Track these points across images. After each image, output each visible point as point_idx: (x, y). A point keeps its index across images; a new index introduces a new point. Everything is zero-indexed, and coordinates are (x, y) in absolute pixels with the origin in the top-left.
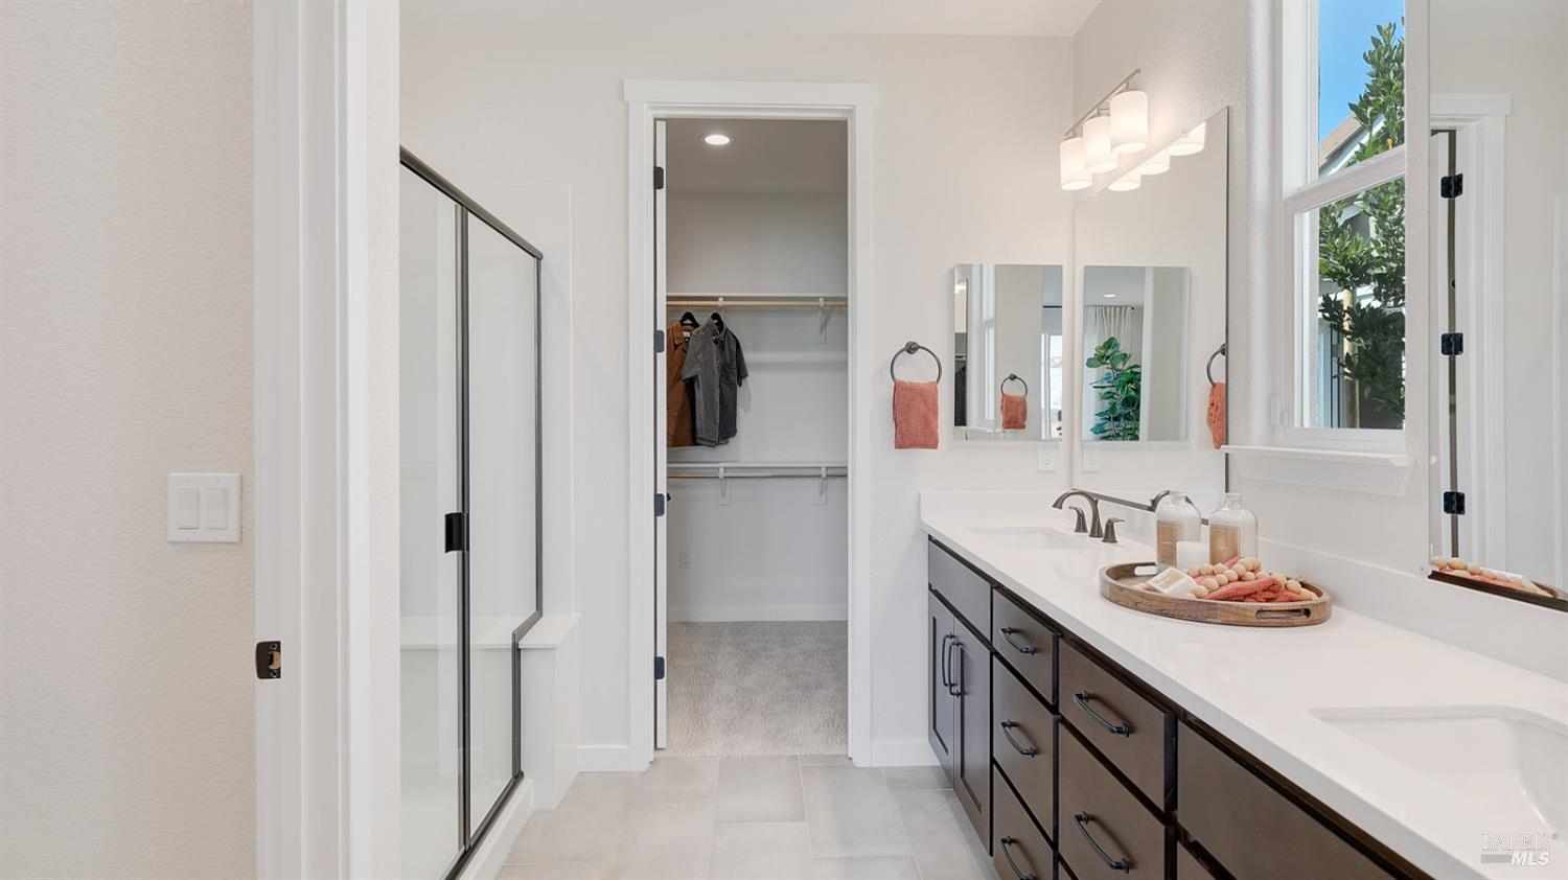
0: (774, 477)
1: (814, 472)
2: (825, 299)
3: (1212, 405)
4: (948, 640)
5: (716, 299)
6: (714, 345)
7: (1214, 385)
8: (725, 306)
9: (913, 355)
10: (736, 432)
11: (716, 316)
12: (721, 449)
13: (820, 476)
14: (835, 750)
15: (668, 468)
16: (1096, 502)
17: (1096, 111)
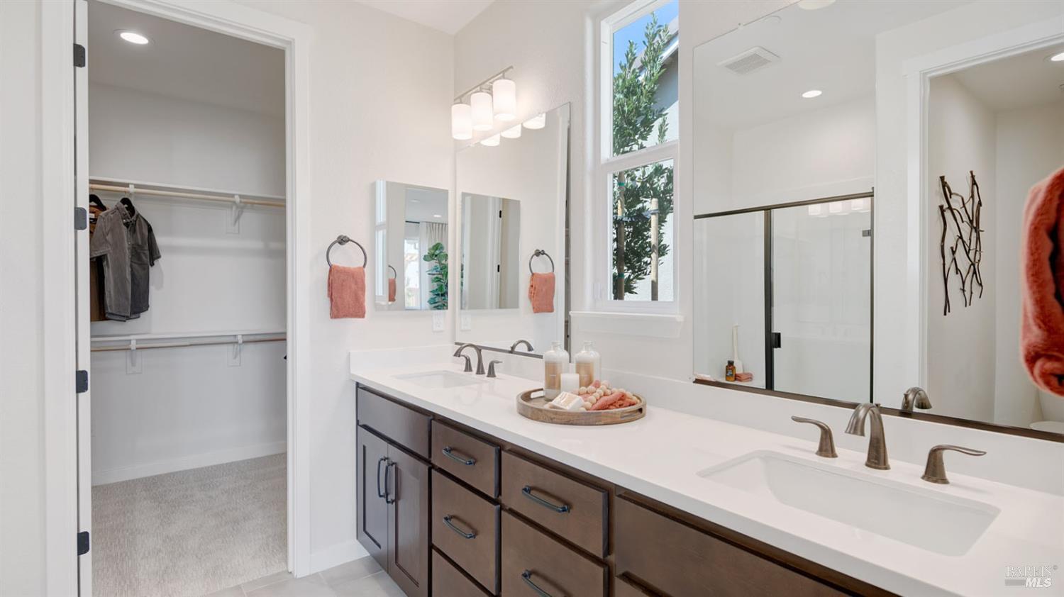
0: (191, 345)
1: (232, 339)
2: (241, 196)
3: (532, 286)
4: (382, 462)
5: (127, 185)
6: (125, 227)
7: (533, 274)
8: (135, 193)
9: (344, 246)
10: (148, 306)
11: (126, 201)
12: (131, 324)
13: (237, 343)
14: (274, 570)
15: (92, 342)
16: (480, 350)
17: (478, 88)
